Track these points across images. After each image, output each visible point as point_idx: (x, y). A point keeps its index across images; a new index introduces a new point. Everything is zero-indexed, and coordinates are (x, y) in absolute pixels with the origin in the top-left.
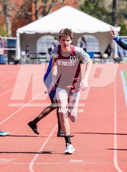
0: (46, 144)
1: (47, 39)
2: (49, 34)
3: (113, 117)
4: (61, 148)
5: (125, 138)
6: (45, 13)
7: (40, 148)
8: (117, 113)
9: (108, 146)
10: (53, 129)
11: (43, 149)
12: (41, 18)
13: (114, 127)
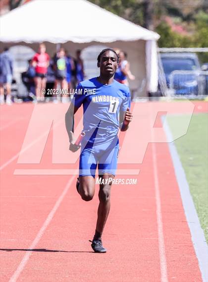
0: (30, 258)
1: (19, 54)
2: (22, 44)
3: (155, 206)
4: (58, 264)
5: (180, 246)
6: (14, 3)
7: (18, 264)
8: (161, 198)
9: (148, 262)
10: (40, 227)
11: (25, 267)
12: (7, 13)
13: (157, 225)
